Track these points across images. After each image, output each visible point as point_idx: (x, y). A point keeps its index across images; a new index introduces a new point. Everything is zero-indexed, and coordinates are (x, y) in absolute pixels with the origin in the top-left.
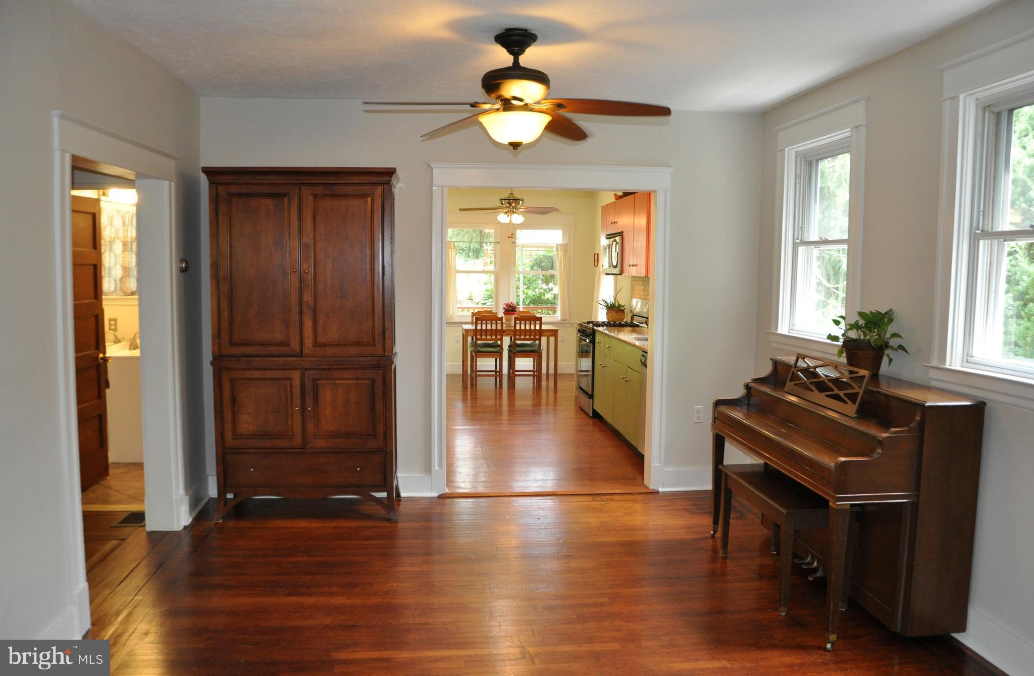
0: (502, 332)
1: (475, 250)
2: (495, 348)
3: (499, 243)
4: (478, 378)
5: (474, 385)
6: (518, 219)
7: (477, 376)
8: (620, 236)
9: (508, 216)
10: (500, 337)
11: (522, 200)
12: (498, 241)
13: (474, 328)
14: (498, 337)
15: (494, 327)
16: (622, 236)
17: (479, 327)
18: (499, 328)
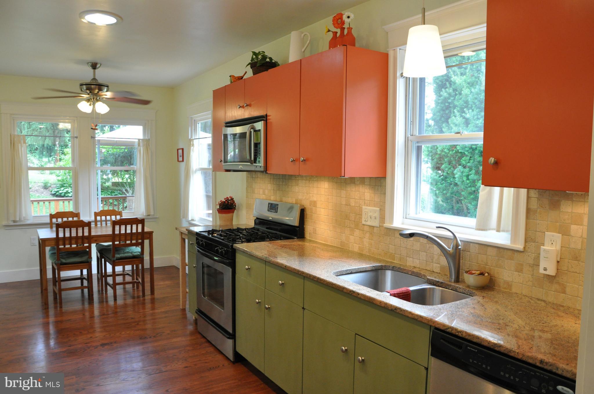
0: (90, 239)
1: (48, 148)
2: (82, 257)
3: (77, 137)
4: (63, 293)
5: (58, 300)
6: (102, 108)
7: (61, 290)
8: (263, 120)
9: (90, 105)
10: (87, 245)
11: (107, 86)
12: (75, 136)
13: (54, 235)
14: (85, 245)
15: (80, 234)
16: (266, 121)
17: (61, 235)
18: (86, 234)
